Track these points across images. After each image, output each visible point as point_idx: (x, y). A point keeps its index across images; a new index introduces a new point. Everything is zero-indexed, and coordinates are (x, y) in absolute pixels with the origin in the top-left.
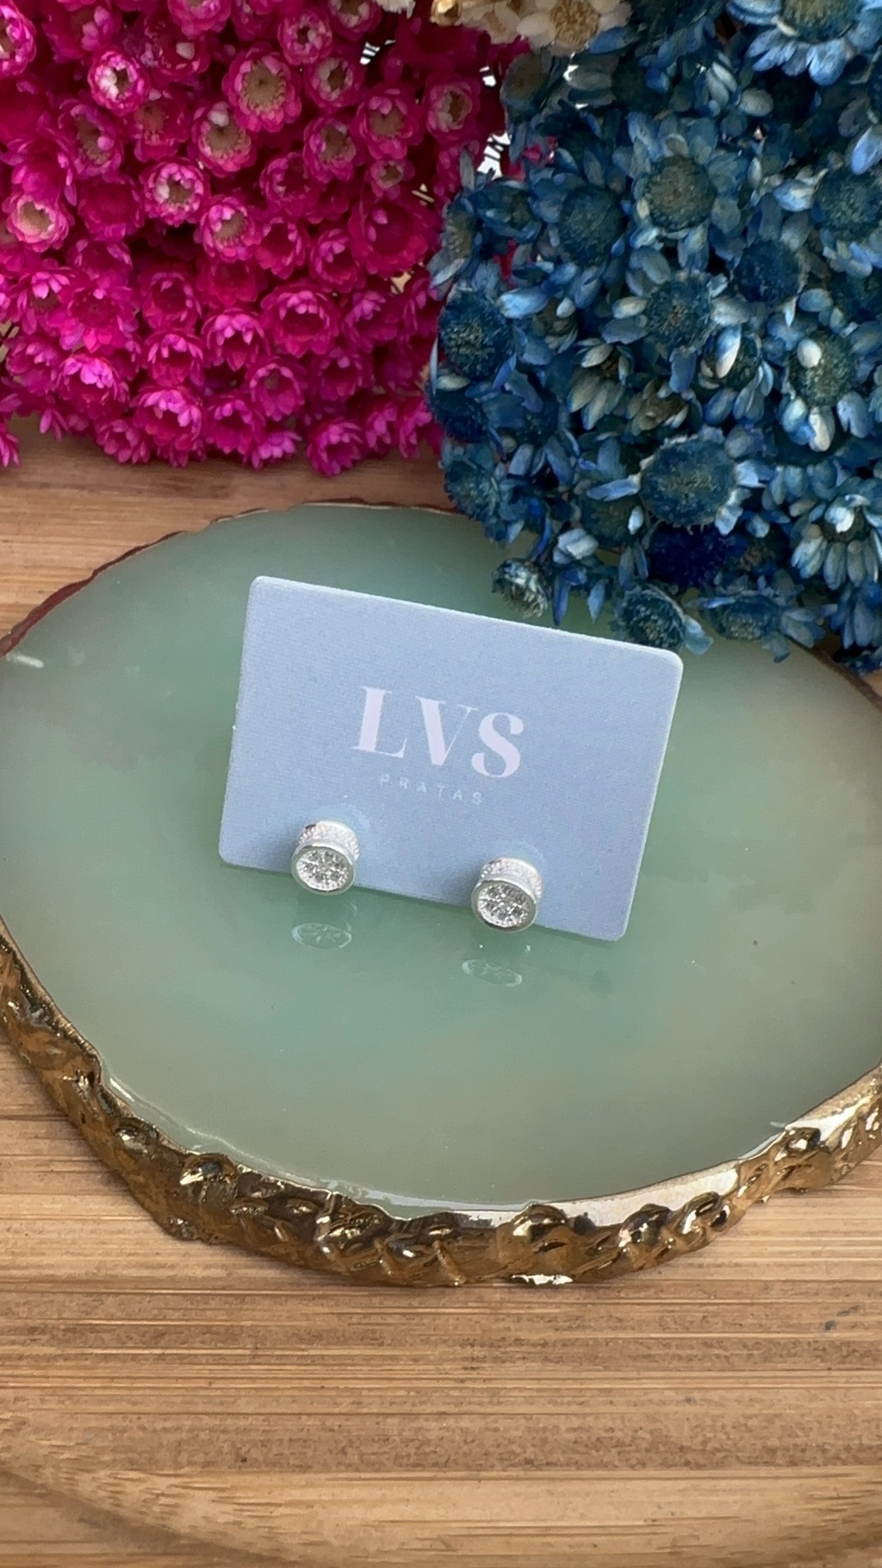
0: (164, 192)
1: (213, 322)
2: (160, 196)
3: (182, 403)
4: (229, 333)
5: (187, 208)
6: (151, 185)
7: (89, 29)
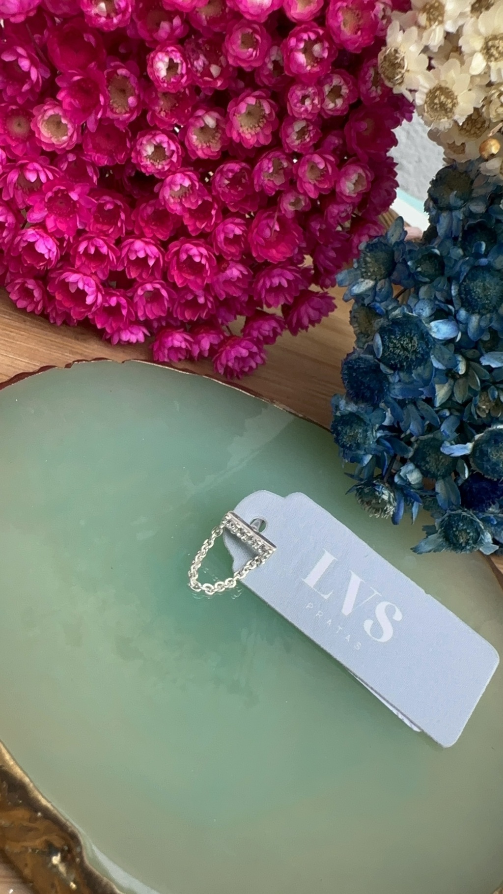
0: (149, 150)
1: (132, 243)
2: (146, 151)
3: (94, 289)
4: (141, 255)
5: (160, 167)
6: (144, 142)
7: (165, 26)
